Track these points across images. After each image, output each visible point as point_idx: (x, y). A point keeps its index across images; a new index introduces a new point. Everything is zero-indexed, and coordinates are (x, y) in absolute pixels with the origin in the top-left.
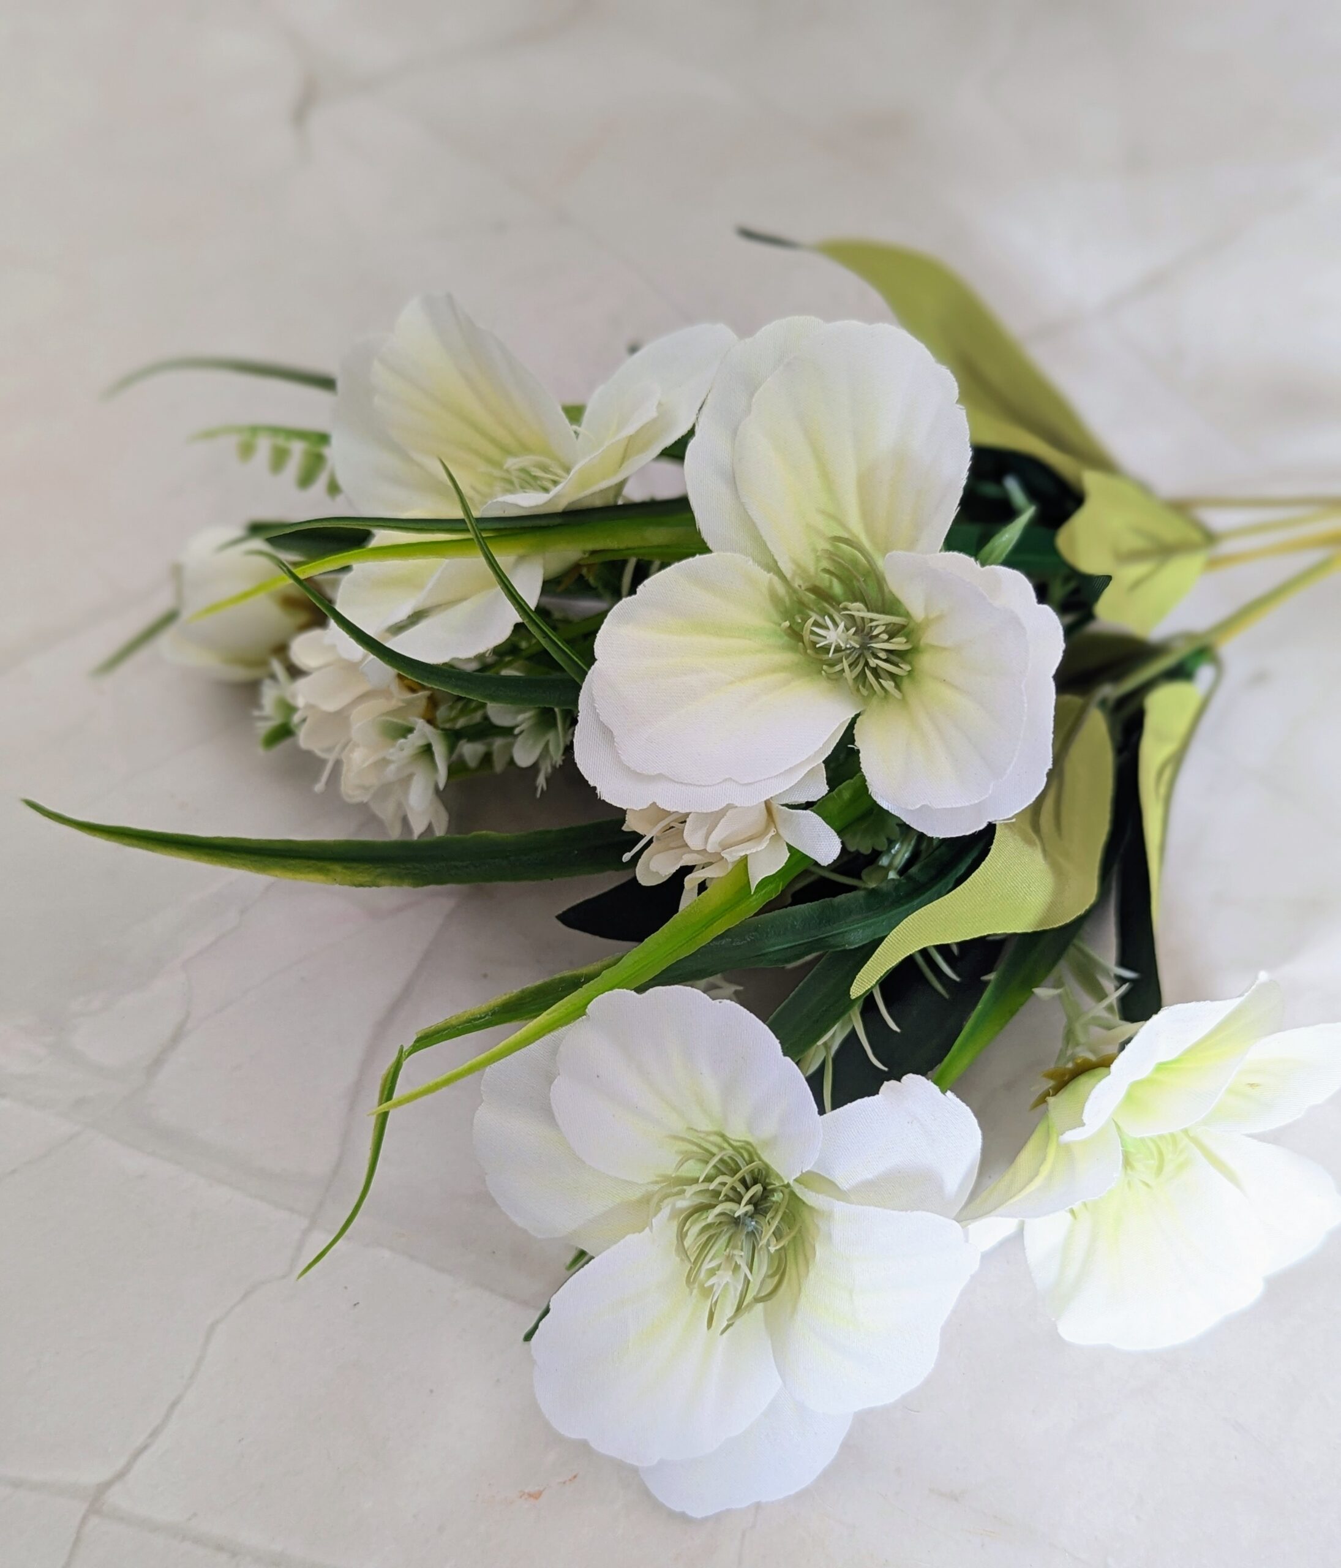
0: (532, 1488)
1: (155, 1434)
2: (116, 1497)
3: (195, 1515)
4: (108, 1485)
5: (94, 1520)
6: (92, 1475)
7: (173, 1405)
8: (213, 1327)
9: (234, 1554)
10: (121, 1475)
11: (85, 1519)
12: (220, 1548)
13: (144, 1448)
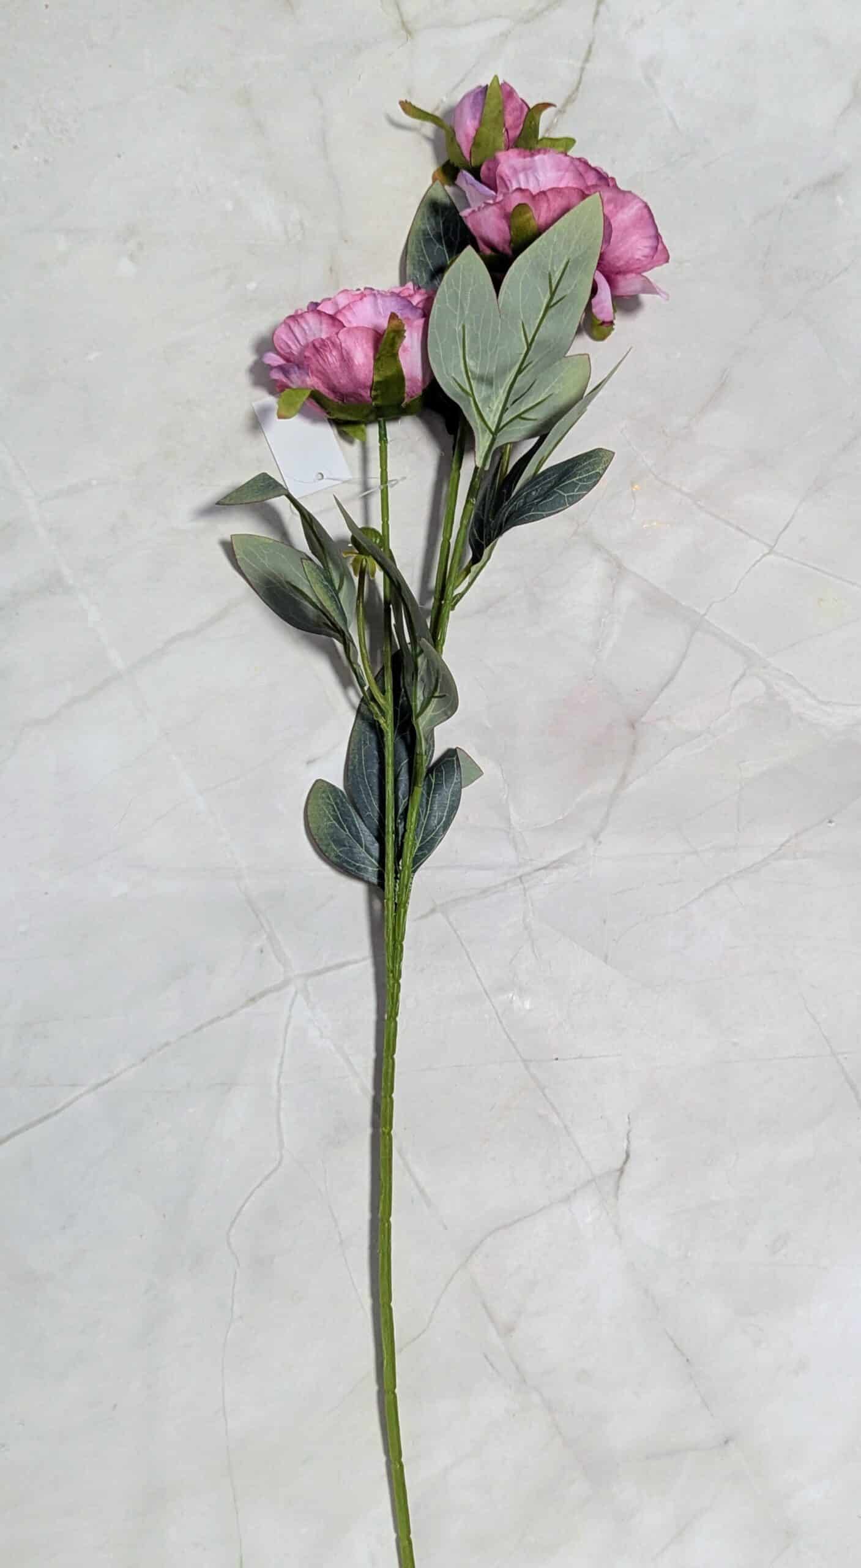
2: (766, 551)
6: (771, 557)
8: (735, 592)
10: (764, 555)
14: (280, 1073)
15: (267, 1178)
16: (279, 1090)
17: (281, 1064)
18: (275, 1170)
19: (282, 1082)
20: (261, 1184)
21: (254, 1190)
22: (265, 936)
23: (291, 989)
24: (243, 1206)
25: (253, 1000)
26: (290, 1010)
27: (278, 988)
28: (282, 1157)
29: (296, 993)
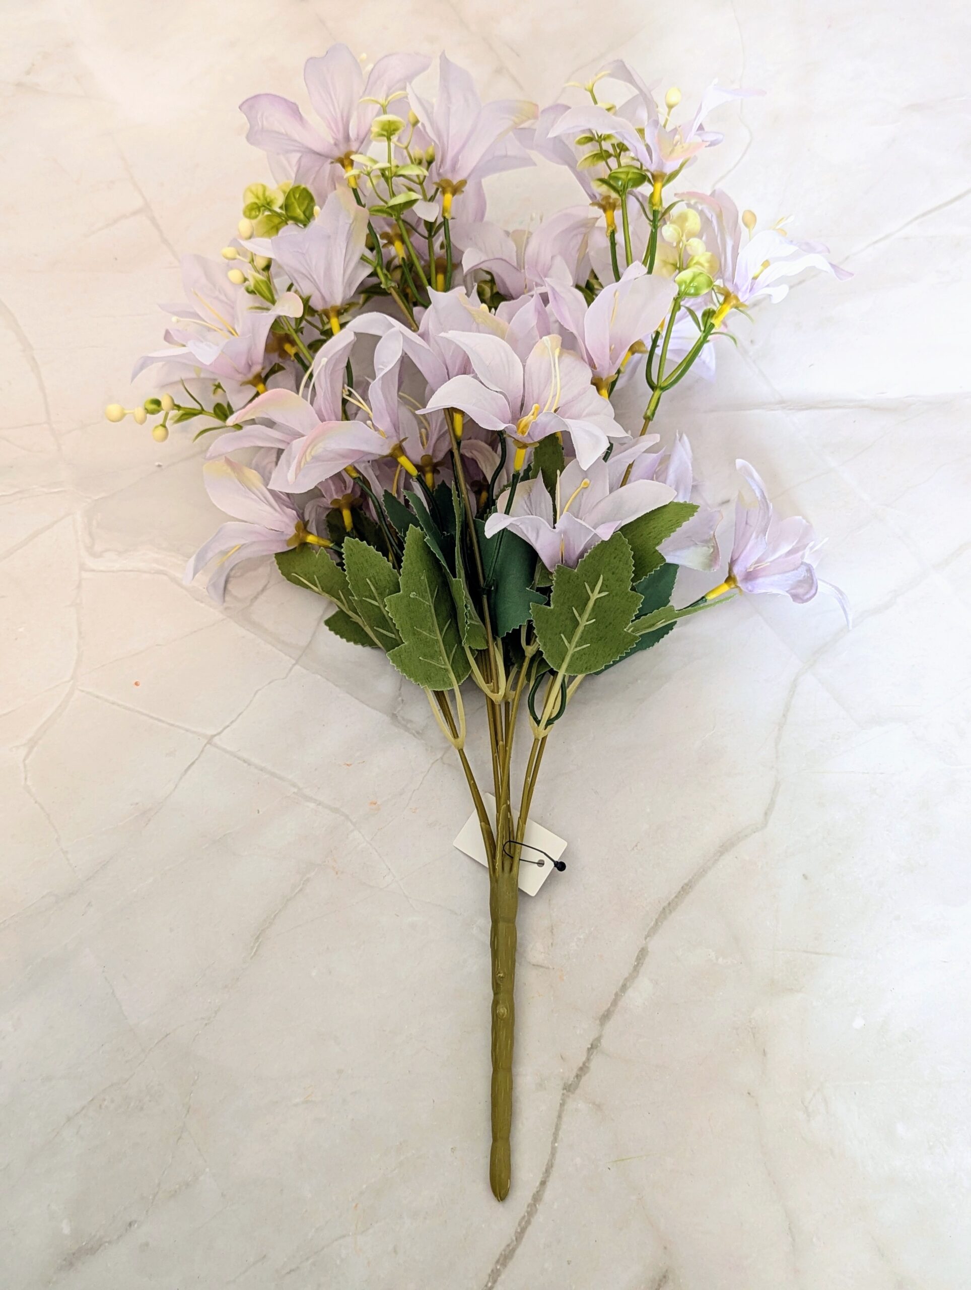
0: (348, 763)
1: (232, 722)
3: (239, 750)
4: (215, 735)
5: (208, 746)
7: (240, 714)
9: (249, 764)
10: (219, 734)
11: (205, 746)
12: (245, 761)
13: (228, 726)
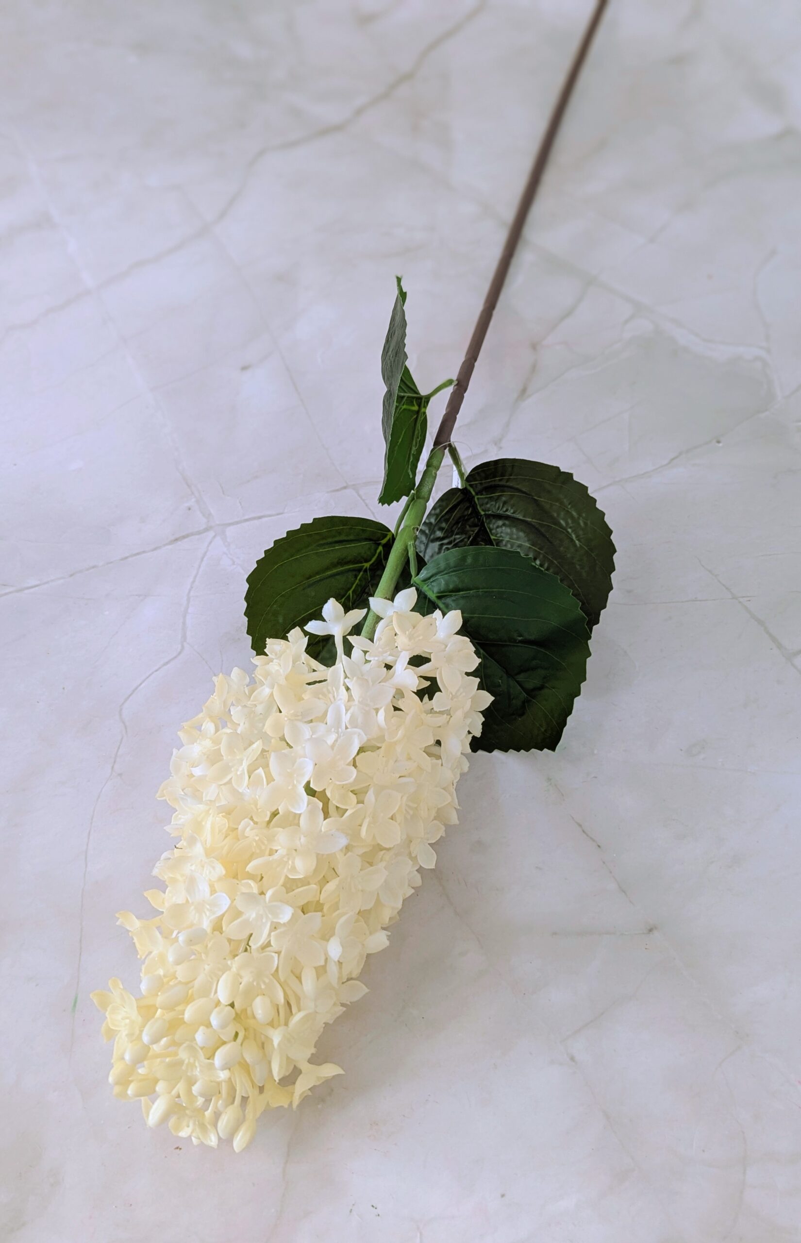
14: (192, 587)
15: (167, 663)
16: (188, 600)
17: (194, 582)
18: (175, 657)
19: (192, 594)
20: (160, 668)
21: (153, 673)
22: (193, 500)
23: (211, 534)
24: (141, 684)
25: (176, 540)
26: (208, 546)
27: (199, 533)
28: (183, 647)
29: (214, 537)
